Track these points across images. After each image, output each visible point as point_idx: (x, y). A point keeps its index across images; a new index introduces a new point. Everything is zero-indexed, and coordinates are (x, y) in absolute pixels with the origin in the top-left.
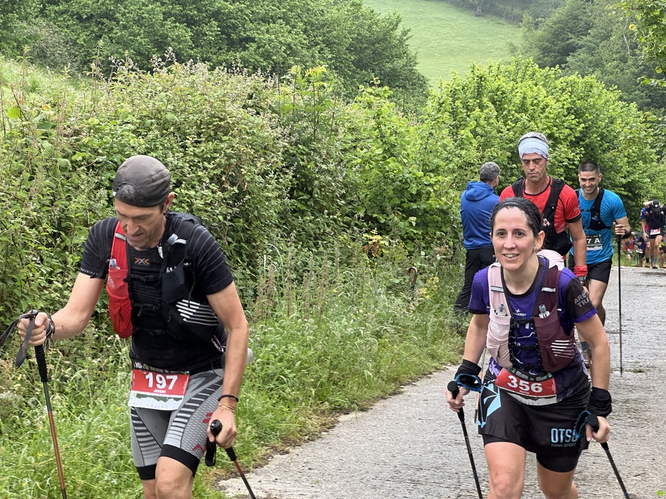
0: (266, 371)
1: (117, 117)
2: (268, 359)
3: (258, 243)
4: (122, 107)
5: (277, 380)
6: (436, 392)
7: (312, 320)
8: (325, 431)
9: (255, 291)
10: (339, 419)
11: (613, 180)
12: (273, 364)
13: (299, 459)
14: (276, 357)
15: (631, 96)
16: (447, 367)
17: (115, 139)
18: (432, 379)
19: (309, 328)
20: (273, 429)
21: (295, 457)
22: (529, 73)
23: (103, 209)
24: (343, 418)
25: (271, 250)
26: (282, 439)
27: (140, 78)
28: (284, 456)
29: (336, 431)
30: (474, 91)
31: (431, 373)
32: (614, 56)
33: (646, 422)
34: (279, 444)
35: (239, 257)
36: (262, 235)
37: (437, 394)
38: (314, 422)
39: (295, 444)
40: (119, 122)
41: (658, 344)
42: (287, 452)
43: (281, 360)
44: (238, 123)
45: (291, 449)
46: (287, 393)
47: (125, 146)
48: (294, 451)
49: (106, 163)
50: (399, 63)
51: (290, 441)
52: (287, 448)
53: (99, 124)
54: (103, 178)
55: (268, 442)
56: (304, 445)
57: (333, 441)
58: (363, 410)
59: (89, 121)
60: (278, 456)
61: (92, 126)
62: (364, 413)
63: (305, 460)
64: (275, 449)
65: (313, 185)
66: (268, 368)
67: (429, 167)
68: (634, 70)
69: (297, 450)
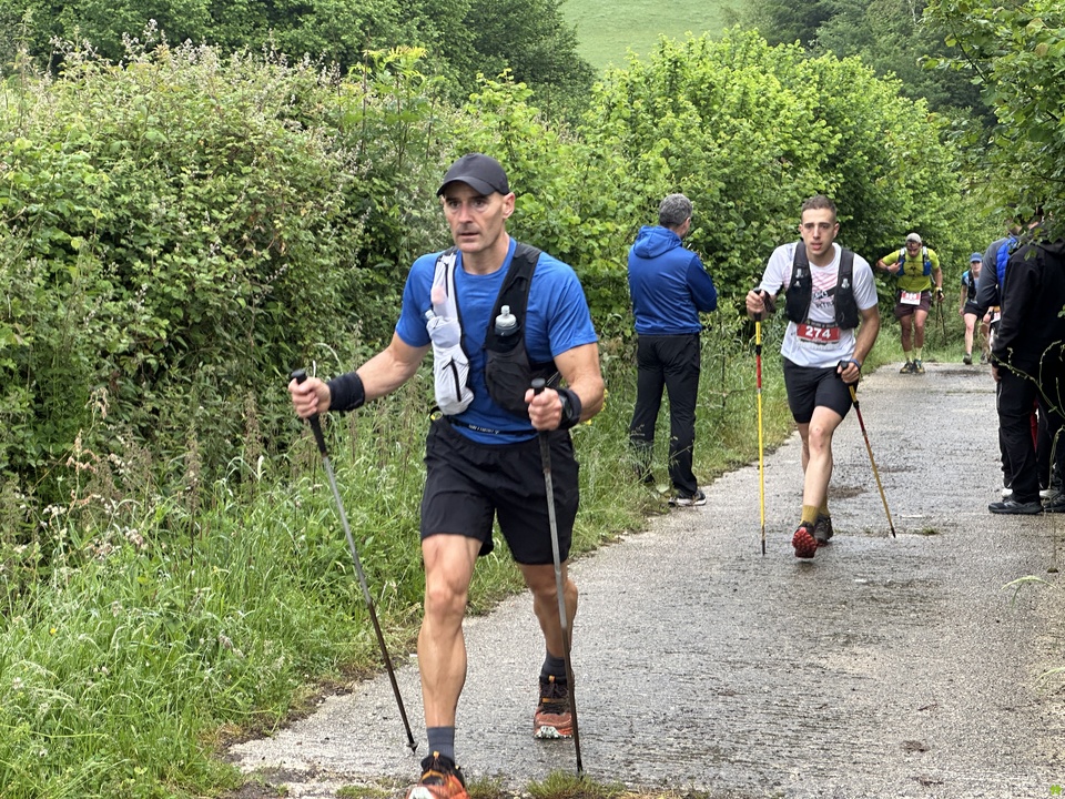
0: (315, 555)
1: (62, 138)
2: (320, 535)
3: (308, 342)
4: (72, 121)
6: (601, 579)
7: (393, 467)
11: (890, 224)
12: (328, 542)
13: (369, 702)
14: (332, 530)
15: (919, 89)
16: (622, 537)
17: (57, 175)
18: (595, 558)
20: (325, 652)
21: (363, 698)
22: (752, 53)
23: (38, 292)
26: (340, 668)
27: (103, 71)
28: (344, 698)
30: (664, 85)
31: (594, 548)
32: (891, 25)
33: (939, 618)
34: (335, 677)
35: (277, 365)
36: (314, 328)
37: (602, 582)
39: (364, 676)
40: (66, 145)
41: (962, 487)
42: (349, 691)
43: (341, 537)
44: (268, 144)
45: (355, 686)
47: (78, 186)
48: (361, 688)
49: (44, 215)
50: (548, 44)
51: (356, 671)
52: (350, 684)
53: (31, 149)
54: (39, 241)
55: (318, 675)
56: (379, 677)
58: (479, 614)
59: (16, 144)
60: (334, 697)
61: (18, 153)
62: (482, 620)
63: (378, 704)
64: (328, 687)
65: (398, 244)
66: (319, 549)
67: (591, 209)
68: (922, 46)
69: (367, 686)
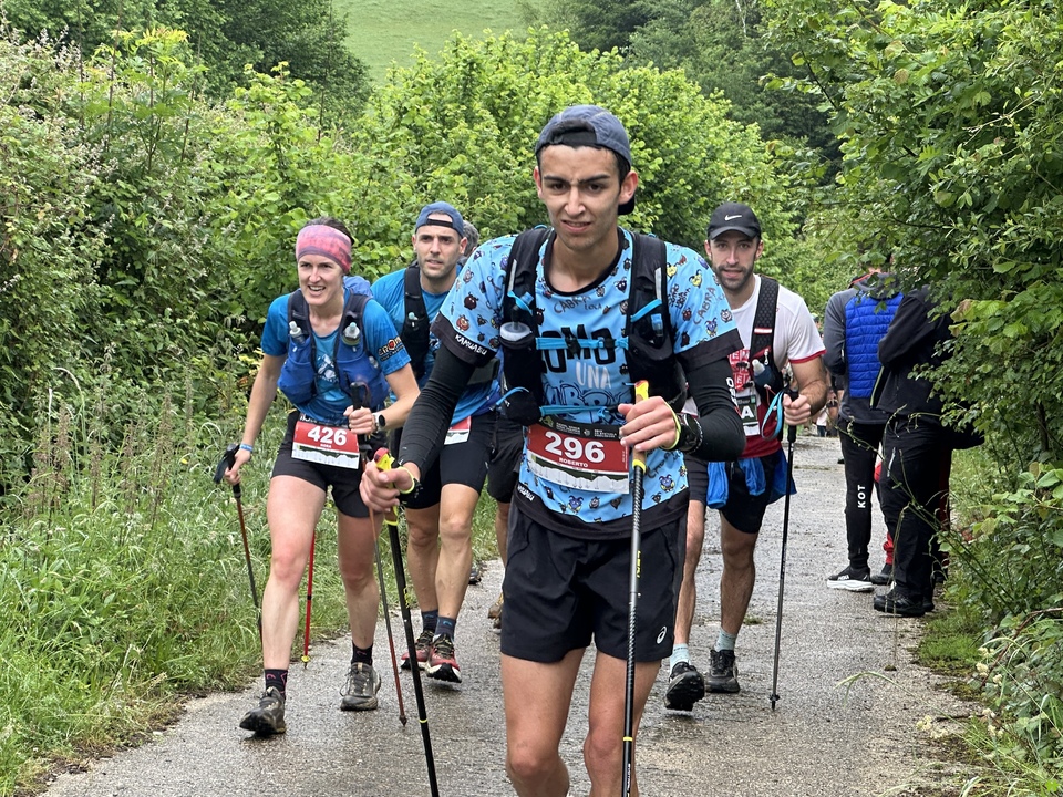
0: (47, 611)
2: (52, 589)
3: (36, 367)
5: (69, 630)
7: (138, 515)
8: (159, 729)
9: (28, 458)
10: (187, 707)
12: (61, 599)
13: (107, 781)
14: (67, 584)
15: (748, 113)
19: (133, 530)
20: (57, 724)
21: (100, 777)
22: (561, 58)
24: (194, 705)
25: (60, 382)
26: (74, 743)
28: (79, 777)
29: (180, 728)
30: (456, 89)
32: (718, 36)
34: (69, 754)
36: (45, 352)
38: (137, 712)
39: (101, 754)
42: (84, 770)
43: (76, 592)
44: (2, 134)
45: (91, 764)
46: (86, 656)
48: (97, 766)
50: (313, 33)
51: (92, 747)
52: (85, 762)
55: (47, 750)
56: (118, 756)
57: (174, 747)
58: (232, 690)
60: (67, 775)
62: (235, 697)
63: (120, 784)
64: (60, 763)
65: (145, 259)
66: (51, 605)
67: (369, 229)
68: (754, 63)
69: (104, 765)
